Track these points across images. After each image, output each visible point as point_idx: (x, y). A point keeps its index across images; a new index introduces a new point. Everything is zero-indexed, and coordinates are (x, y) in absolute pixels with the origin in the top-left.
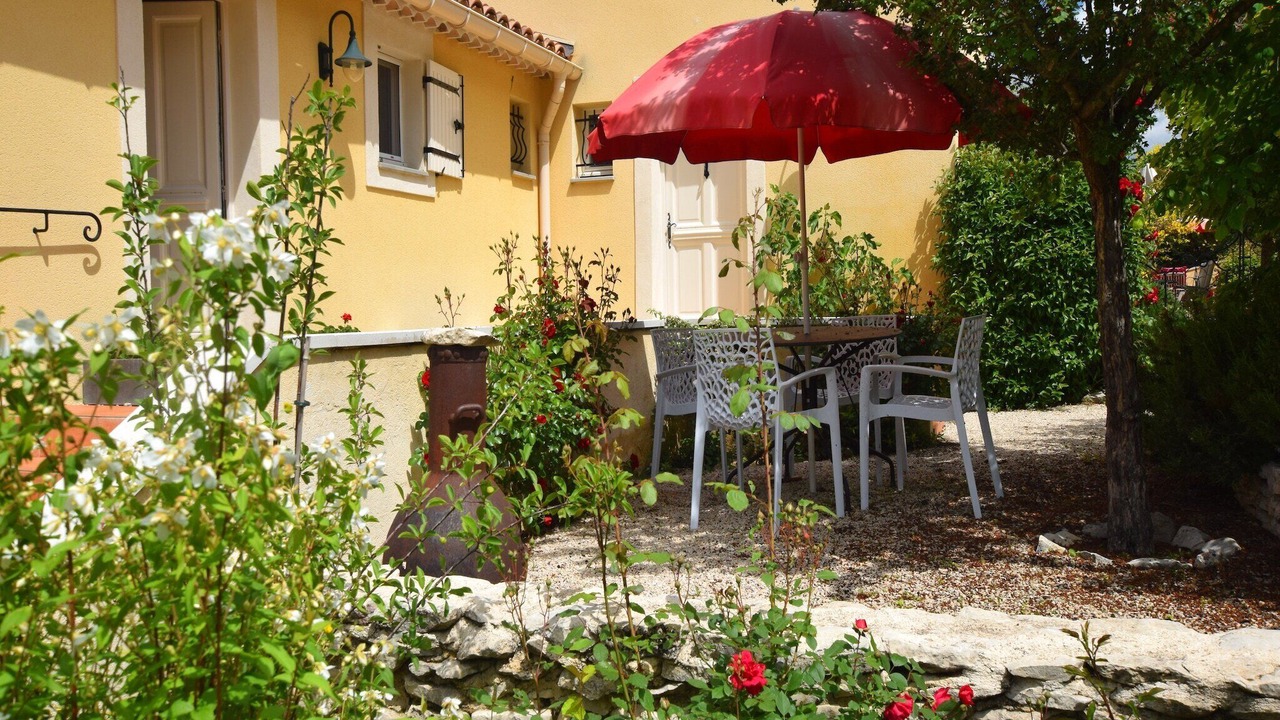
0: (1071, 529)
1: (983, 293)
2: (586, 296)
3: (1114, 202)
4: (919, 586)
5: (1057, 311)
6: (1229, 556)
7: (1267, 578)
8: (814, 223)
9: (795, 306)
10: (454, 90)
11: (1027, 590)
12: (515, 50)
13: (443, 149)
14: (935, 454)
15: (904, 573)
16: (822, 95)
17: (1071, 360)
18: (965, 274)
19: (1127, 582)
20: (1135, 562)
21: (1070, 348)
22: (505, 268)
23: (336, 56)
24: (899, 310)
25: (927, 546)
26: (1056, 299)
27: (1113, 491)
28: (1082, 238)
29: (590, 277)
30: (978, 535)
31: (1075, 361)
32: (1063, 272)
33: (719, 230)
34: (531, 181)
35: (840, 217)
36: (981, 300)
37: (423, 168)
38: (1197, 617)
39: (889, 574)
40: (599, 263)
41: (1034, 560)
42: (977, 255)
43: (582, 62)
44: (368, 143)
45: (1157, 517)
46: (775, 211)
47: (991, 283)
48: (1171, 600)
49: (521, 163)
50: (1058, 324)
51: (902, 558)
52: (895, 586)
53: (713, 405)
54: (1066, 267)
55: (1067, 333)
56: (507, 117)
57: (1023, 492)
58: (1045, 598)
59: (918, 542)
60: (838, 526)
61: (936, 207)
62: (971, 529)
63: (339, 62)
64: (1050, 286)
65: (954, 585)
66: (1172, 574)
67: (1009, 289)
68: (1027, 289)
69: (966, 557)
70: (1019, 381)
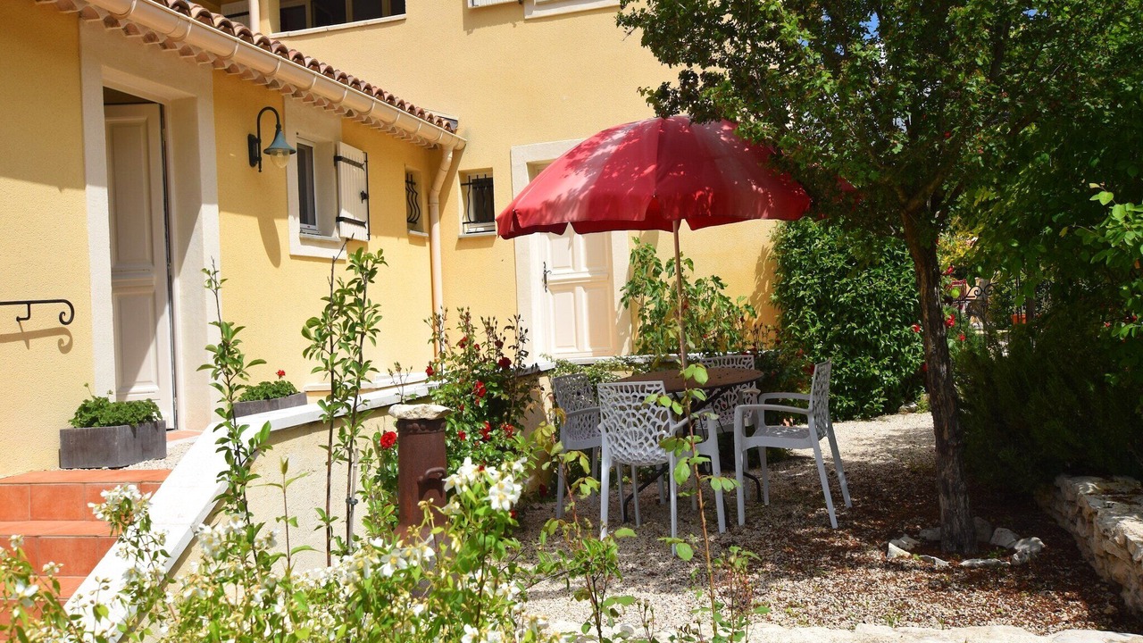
0: (912, 534)
1: (814, 324)
2: (502, 355)
3: (934, 272)
4: (801, 594)
5: (875, 337)
6: (1037, 553)
7: (1068, 571)
8: (671, 269)
9: (657, 341)
10: (360, 166)
11: (886, 593)
12: (411, 129)
13: (351, 217)
14: (788, 468)
15: (785, 583)
16: (701, 192)
17: (889, 378)
18: (799, 309)
19: (963, 582)
20: (965, 563)
21: (887, 368)
22: (437, 338)
23: (264, 146)
24: (752, 347)
25: (799, 556)
26: (874, 327)
27: (944, 502)
28: (893, 276)
29: (504, 338)
30: (838, 544)
31: (892, 379)
32: (878, 305)
33: (588, 275)
34: (424, 238)
35: (692, 263)
36: (813, 330)
37: (335, 235)
38: (1021, 609)
39: (775, 585)
40: (513, 328)
41: (887, 566)
42: (808, 293)
43: (466, 133)
44: (291, 217)
45: (977, 520)
46: (637, 259)
47: (820, 315)
48: (998, 595)
49: (415, 222)
50: (877, 348)
51: (780, 568)
52: (782, 595)
53: (616, 445)
54: (881, 301)
55: (885, 355)
56: (403, 185)
57: (866, 502)
58: (902, 599)
59: (791, 553)
60: (722, 542)
61: (772, 252)
62: (831, 539)
63: (267, 152)
64: (869, 316)
65: (828, 592)
66: (997, 571)
67: (835, 321)
68: (851, 319)
69: (832, 565)
70: (847, 397)
